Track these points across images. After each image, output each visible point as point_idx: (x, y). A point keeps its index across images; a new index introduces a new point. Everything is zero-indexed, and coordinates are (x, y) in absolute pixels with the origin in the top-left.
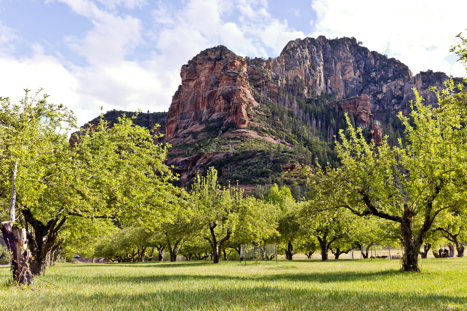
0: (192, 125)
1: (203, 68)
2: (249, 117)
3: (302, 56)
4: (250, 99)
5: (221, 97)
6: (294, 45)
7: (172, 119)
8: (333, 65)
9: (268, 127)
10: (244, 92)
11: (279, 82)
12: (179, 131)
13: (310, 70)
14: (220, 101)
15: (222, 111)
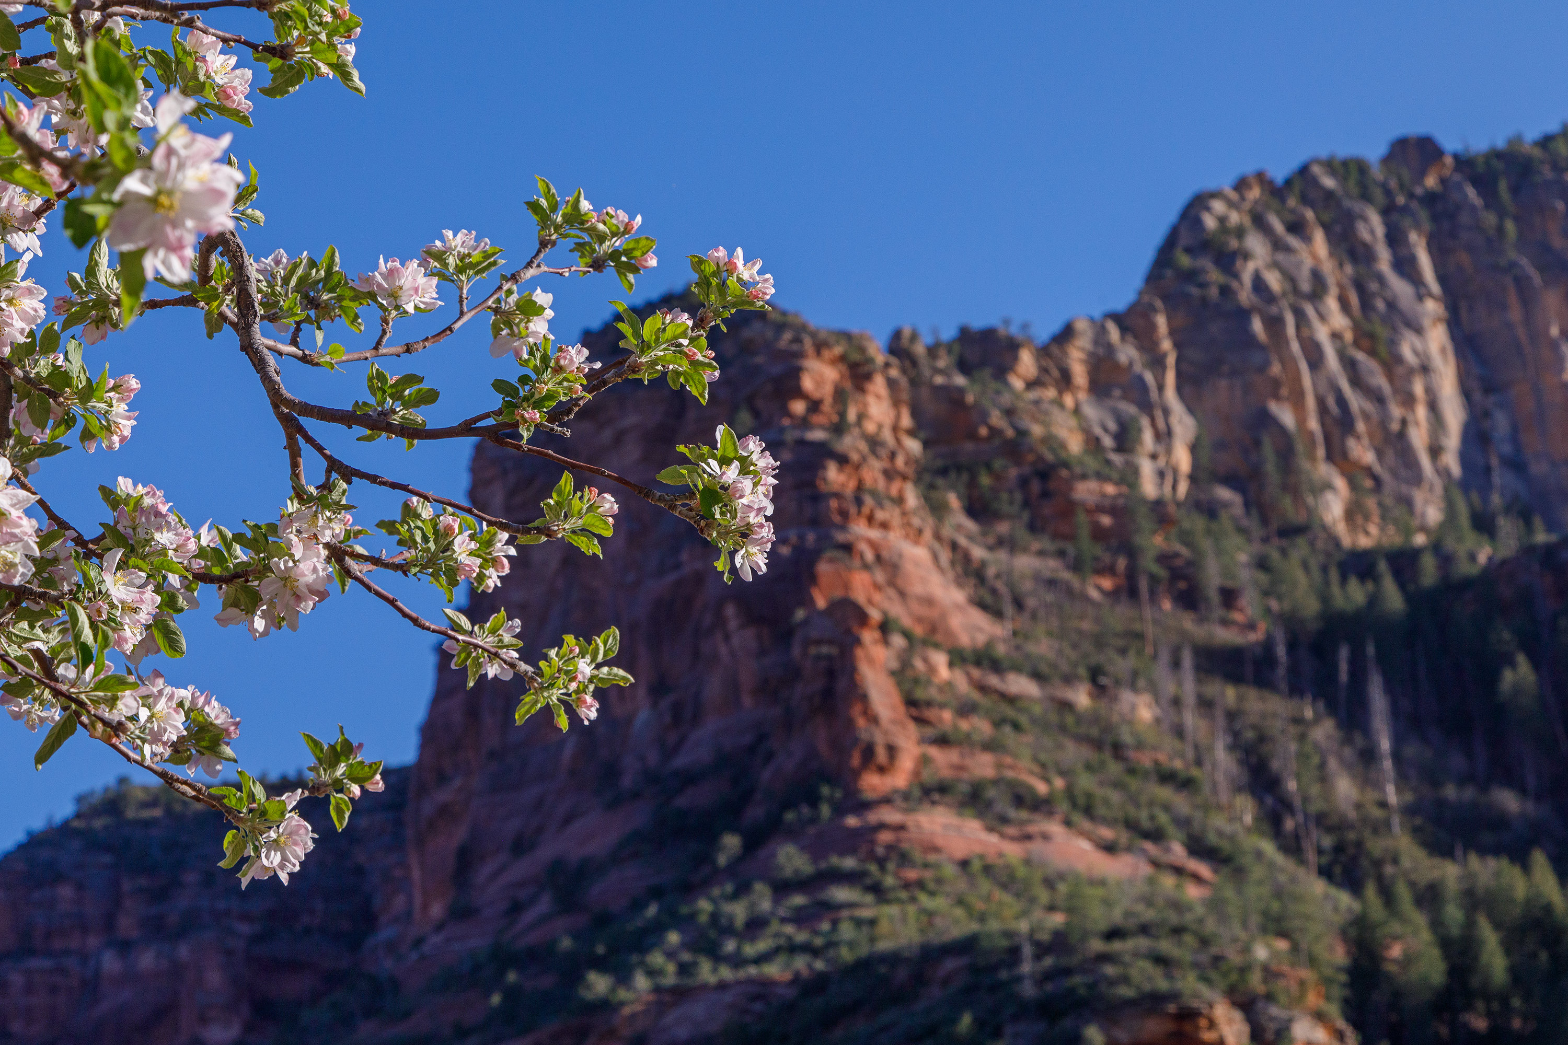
0: (568, 820)
1: (607, 435)
2: (920, 721)
3: (1290, 279)
4: (929, 601)
5: (730, 611)
6: (1222, 220)
7: (444, 795)
8: (1515, 314)
9: (1062, 773)
10: (879, 558)
11: (1147, 469)
12: (485, 871)
13: (1350, 365)
14: (727, 638)
15: (747, 701)
